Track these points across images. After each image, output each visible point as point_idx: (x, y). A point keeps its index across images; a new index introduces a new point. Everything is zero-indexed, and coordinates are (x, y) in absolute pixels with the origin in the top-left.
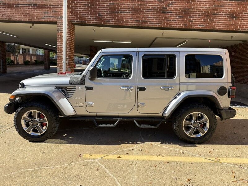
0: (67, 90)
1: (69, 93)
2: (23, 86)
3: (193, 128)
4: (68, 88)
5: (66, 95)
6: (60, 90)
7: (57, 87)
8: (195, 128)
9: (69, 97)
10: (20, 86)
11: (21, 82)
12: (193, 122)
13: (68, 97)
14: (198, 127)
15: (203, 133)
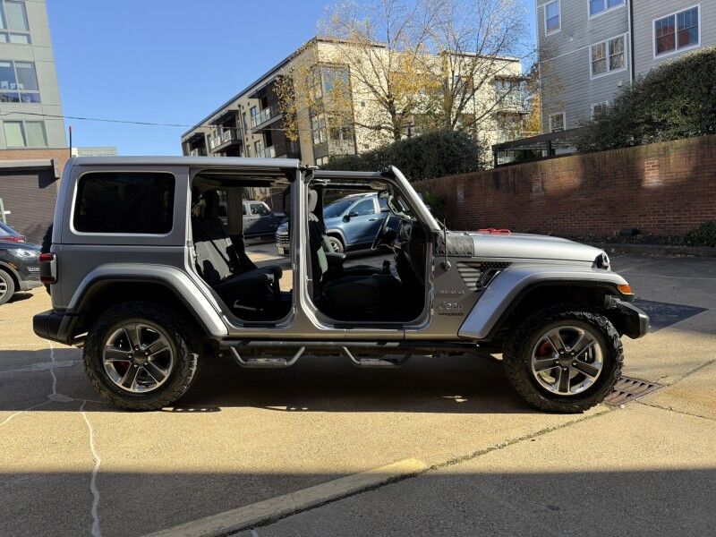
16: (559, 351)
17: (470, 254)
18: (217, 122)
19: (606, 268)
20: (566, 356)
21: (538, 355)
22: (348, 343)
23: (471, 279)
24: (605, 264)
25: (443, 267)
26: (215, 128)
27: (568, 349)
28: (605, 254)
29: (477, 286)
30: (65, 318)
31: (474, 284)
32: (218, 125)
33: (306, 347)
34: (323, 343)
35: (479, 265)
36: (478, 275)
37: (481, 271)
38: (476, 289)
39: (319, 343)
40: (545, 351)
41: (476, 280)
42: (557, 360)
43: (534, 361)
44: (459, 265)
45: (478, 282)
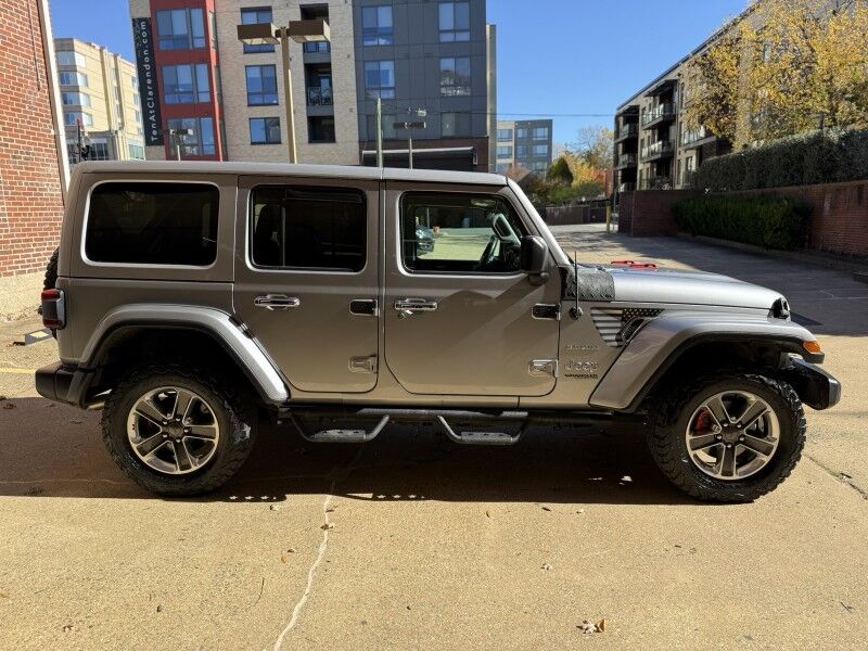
16: (722, 423)
17: (608, 296)
18: (653, 94)
19: (785, 317)
20: (731, 429)
21: (694, 431)
22: (444, 412)
23: (610, 330)
24: (785, 312)
25: (573, 314)
26: (651, 100)
27: (733, 421)
28: (784, 299)
29: (617, 340)
30: (77, 375)
31: (614, 338)
32: (654, 96)
33: (390, 415)
34: (413, 411)
35: (620, 312)
36: (619, 325)
37: (623, 320)
38: (616, 344)
39: (408, 411)
40: (703, 425)
41: (617, 331)
42: (720, 434)
43: (689, 437)
44: (594, 312)
45: (619, 334)
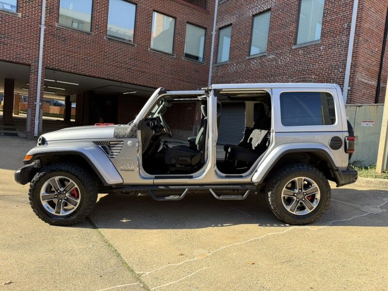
0: (110, 147)
1: (113, 151)
2: (44, 142)
3: (296, 201)
4: (111, 143)
5: (108, 154)
6: (100, 146)
7: (95, 142)
8: (299, 201)
9: (114, 156)
10: (40, 142)
11: (41, 137)
12: (296, 191)
13: (111, 156)
14: (303, 199)
15: (310, 209)
